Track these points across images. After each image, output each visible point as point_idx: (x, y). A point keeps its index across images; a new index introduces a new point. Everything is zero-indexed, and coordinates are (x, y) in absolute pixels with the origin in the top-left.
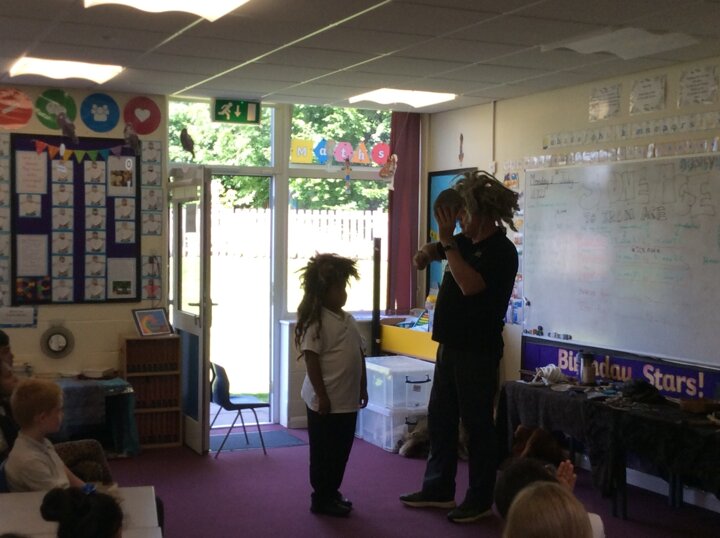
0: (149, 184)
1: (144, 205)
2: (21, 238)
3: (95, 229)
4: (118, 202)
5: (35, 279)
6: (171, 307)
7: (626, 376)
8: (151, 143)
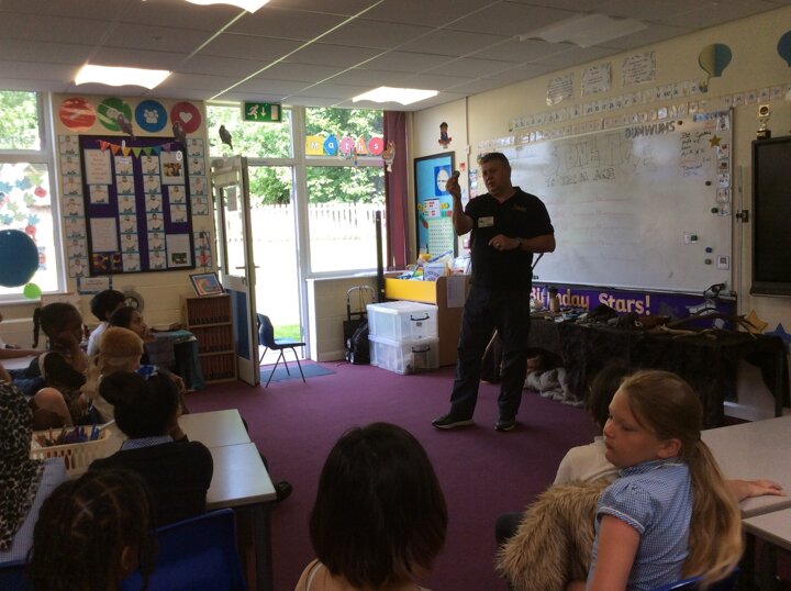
0: (195, 174)
1: (193, 191)
2: (94, 221)
3: (154, 211)
4: (171, 189)
5: (107, 254)
6: (220, 272)
7: (585, 303)
8: (194, 140)
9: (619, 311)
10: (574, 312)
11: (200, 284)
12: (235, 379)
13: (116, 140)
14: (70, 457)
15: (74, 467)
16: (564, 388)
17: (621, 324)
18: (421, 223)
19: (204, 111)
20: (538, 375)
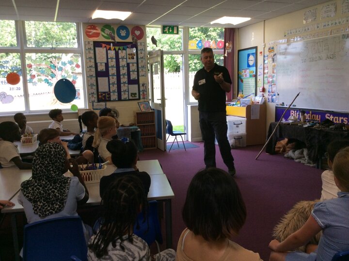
0: (141, 58)
1: (140, 66)
2: (99, 78)
3: (124, 75)
4: (131, 65)
5: (104, 93)
6: (150, 101)
7: (318, 118)
8: (141, 43)
9: (335, 122)
10: (313, 123)
11: (142, 106)
12: (156, 148)
13: (109, 43)
14: (90, 176)
15: (92, 180)
16: (306, 158)
17: (336, 128)
18: (240, 80)
19: (145, 29)
20: (294, 152)
